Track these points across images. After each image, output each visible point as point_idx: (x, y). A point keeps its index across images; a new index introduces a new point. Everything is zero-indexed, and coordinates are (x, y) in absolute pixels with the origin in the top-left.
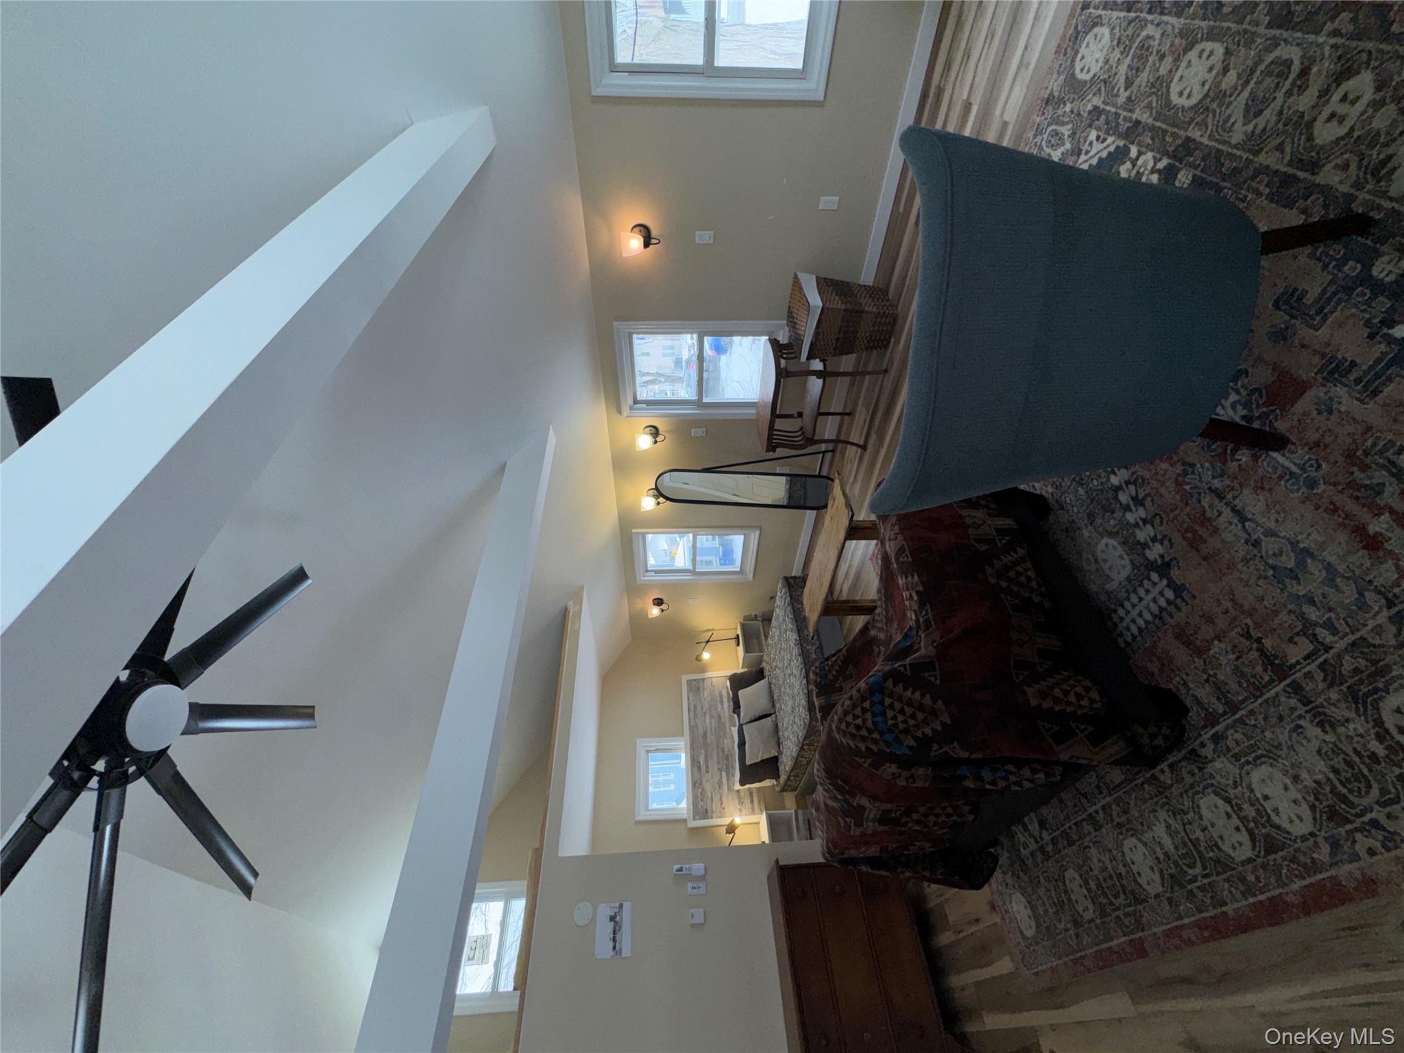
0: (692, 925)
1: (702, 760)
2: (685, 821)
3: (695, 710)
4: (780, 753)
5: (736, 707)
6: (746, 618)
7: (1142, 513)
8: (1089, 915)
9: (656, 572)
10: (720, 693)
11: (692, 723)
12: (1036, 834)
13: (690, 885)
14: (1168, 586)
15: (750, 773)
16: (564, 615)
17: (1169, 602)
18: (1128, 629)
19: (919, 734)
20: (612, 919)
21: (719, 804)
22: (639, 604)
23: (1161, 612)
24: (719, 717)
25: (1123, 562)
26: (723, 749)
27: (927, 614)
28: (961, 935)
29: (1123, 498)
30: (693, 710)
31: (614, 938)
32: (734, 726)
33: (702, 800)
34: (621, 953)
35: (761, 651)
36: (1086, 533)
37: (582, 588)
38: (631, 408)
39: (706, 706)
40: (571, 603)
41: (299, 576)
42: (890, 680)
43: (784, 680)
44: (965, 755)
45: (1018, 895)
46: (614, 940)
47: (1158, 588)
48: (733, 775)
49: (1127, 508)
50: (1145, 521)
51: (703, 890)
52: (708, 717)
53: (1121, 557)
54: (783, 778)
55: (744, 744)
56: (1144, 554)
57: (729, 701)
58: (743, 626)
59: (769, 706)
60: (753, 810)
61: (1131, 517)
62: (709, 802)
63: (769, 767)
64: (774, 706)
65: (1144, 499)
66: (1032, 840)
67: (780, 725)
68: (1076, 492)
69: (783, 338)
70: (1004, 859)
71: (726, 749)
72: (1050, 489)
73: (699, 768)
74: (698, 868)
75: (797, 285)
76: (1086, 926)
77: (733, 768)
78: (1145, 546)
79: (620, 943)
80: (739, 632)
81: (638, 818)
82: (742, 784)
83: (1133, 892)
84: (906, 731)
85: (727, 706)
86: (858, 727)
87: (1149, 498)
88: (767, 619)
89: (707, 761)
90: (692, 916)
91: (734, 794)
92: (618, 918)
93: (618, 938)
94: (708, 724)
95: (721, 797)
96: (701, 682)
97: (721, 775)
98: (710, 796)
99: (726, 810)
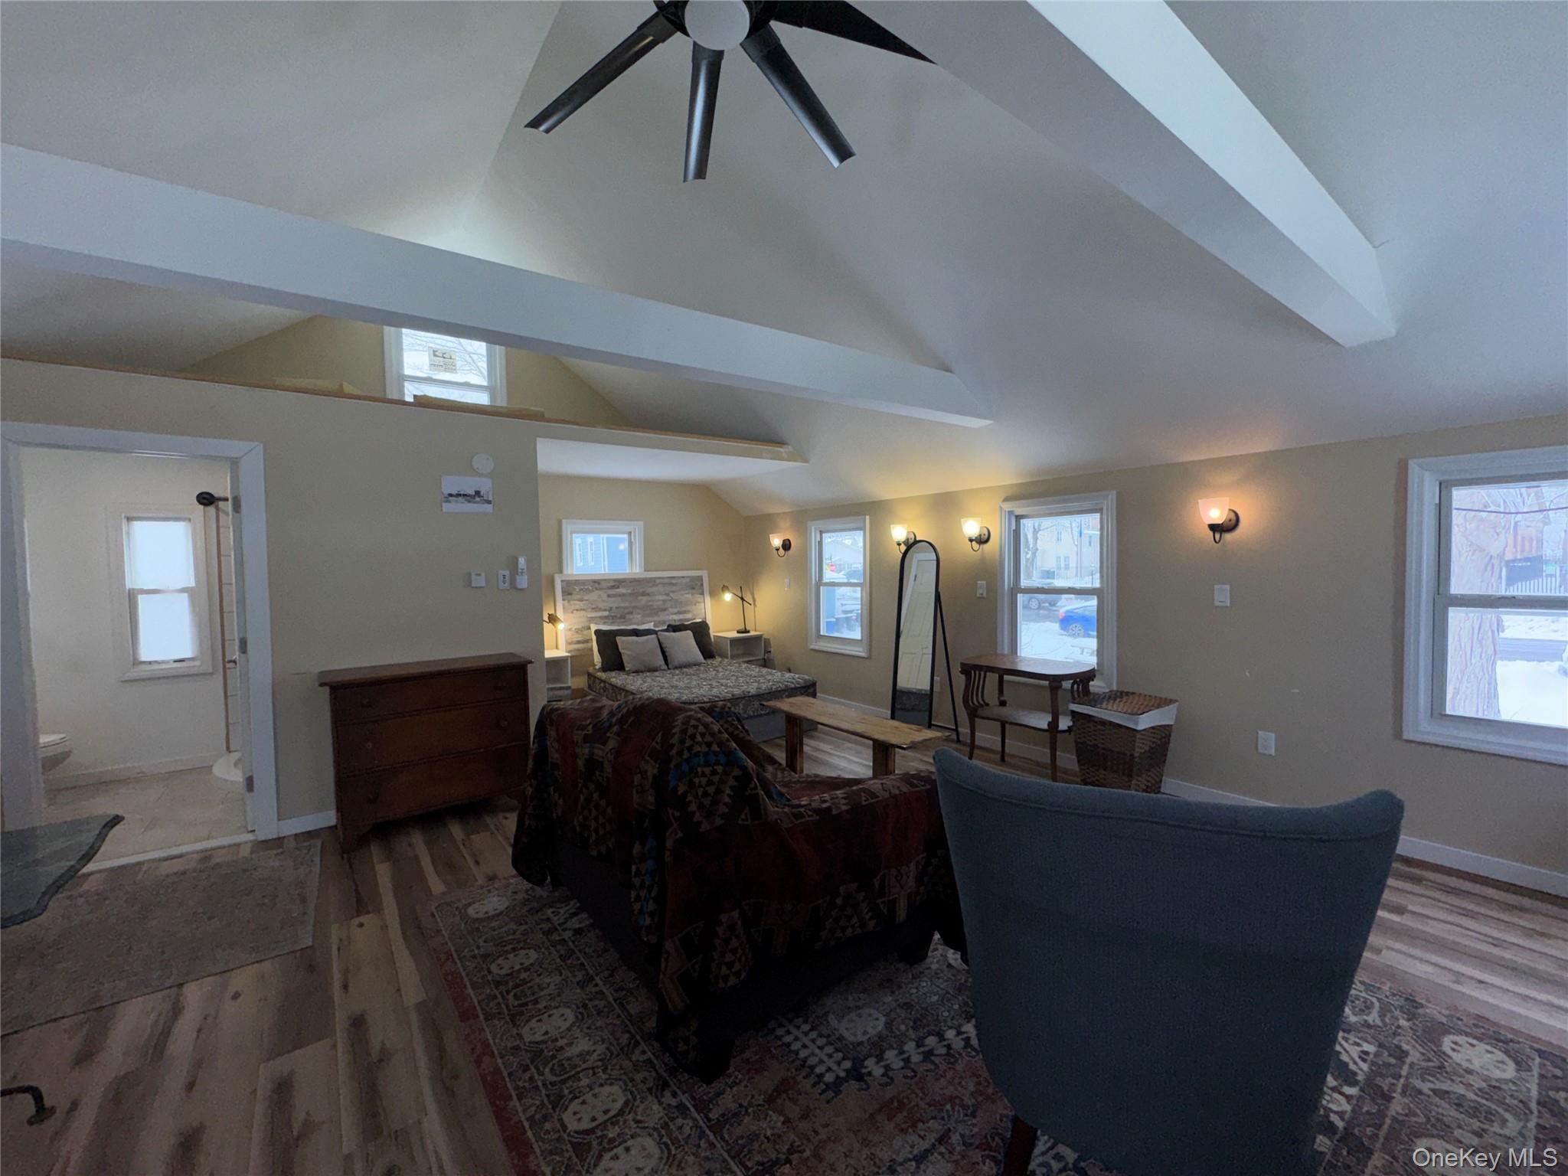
0: (470, 575)
1: (621, 590)
2: (561, 572)
3: (672, 584)
4: (628, 673)
5: (675, 628)
6: (767, 642)
7: (916, 1058)
8: (494, 968)
9: (820, 543)
10: (689, 611)
11: (658, 581)
12: (569, 925)
13: (507, 573)
14: (838, 1077)
15: (607, 641)
16: (777, 441)
17: (821, 1076)
18: (789, 1033)
19: (690, 798)
20: (478, 493)
21: (577, 607)
22: (785, 524)
23: (810, 1067)
24: (665, 610)
25: (859, 1033)
26: (632, 613)
27: (809, 816)
28: (462, 847)
29: (931, 1041)
30: (671, 582)
31: (460, 495)
32: (655, 625)
33: (581, 590)
34: (446, 502)
35: (733, 657)
36: (889, 999)
37: (806, 461)
38: (1011, 513)
39: (675, 596)
40: (790, 448)
41: (843, 152)
42: (740, 773)
43: (705, 679)
44: (669, 844)
45: (507, 904)
46: (458, 495)
47: (835, 1067)
48: (605, 623)
49: (920, 1044)
50: (907, 1061)
51: (502, 586)
52: (664, 597)
53: (865, 1033)
54: (602, 675)
55: (637, 636)
56: (870, 1056)
57: (680, 620)
58: (758, 638)
59: (676, 663)
60: (571, 643)
61: (910, 1046)
62: (579, 597)
63: (614, 660)
64: (676, 668)
65: (933, 1063)
66: (562, 921)
67: (657, 674)
68: (936, 994)
69: (1096, 686)
70: (540, 891)
71: (631, 617)
72: (934, 967)
74: (523, 582)
75: (1161, 703)
76: (484, 966)
77: (612, 624)
78: (880, 1058)
79: (457, 501)
80: (752, 633)
81: (564, 522)
82: (597, 632)
83: (521, 1014)
84: (692, 785)
85: (675, 618)
86: (693, 737)
87: (932, 1067)
88: (766, 663)
89: (620, 595)
90: (478, 575)
91: (587, 624)
92: (478, 499)
93: (460, 498)
94: (657, 597)
95: (584, 610)
96: (700, 591)
97: (605, 610)
98: (585, 598)
99: (571, 615)
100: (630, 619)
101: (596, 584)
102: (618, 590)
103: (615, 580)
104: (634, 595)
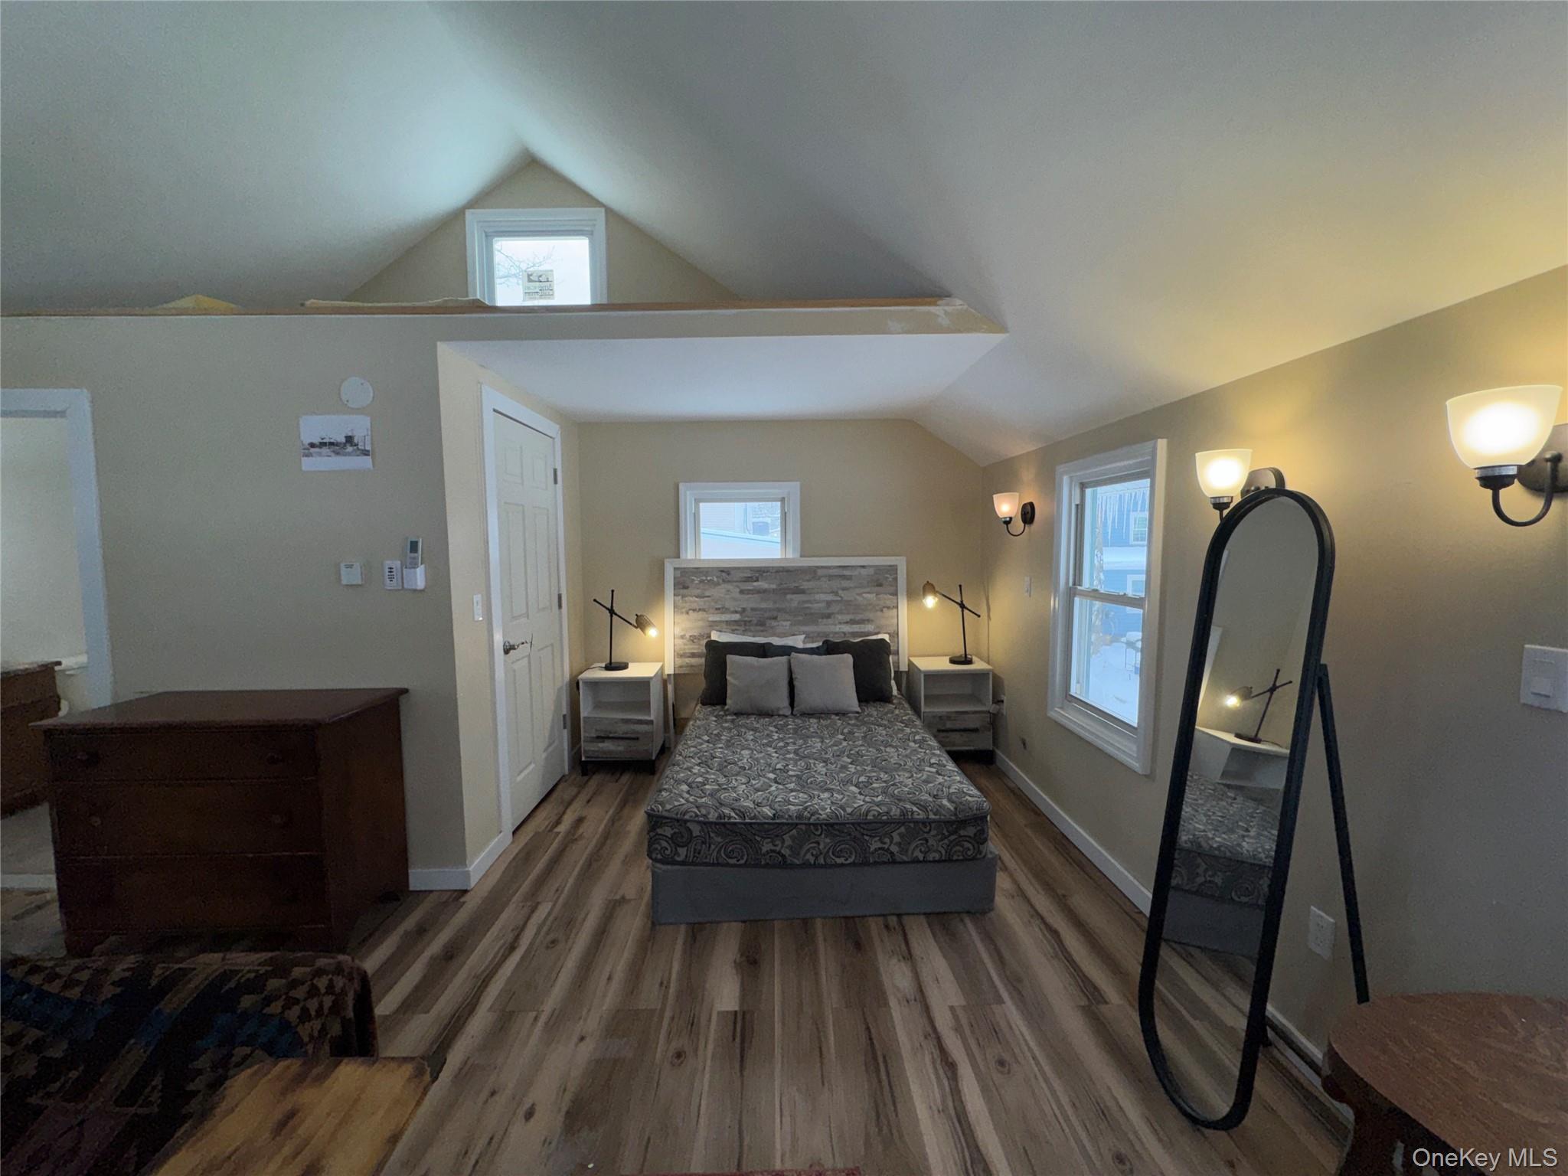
0: (337, 566)
1: (762, 584)
2: (678, 556)
3: (844, 577)
6: (1001, 684)
10: (869, 621)
11: (820, 572)
13: (396, 564)
15: (717, 655)
20: (349, 440)
21: (693, 606)
22: (1023, 475)
24: (829, 616)
26: (775, 618)
30: (842, 574)
31: (325, 444)
32: (805, 640)
33: (702, 581)
34: (306, 455)
37: (1001, 327)
39: (846, 596)
40: (957, 304)
46: (322, 444)
48: (733, 631)
51: (389, 584)
52: (830, 597)
55: (764, 655)
57: (852, 634)
58: (980, 677)
59: (806, 707)
60: (681, 656)
62: (698, 592)
63: (716, 690)
64: (802, 715)
71: (774, 623)
73: (748, 579)
77: (744, 633)
79: (320, 454)
80: (978, 665)
81: (682, 486)
82: (708, 645)
85: (839, 629)
89: (759, 591)
90: (351, 566)
92: (350, 449)
93: (325, 450)
94: (817, 597)
95: (704, 610)
96: (892, 589)
97: (736, 612)
98: (707, 594)
99: (685, 616)
100: (772, 628)
101: (725, 573)
102: (755, 584)
103: (751, 569)
104: (782, 592)
